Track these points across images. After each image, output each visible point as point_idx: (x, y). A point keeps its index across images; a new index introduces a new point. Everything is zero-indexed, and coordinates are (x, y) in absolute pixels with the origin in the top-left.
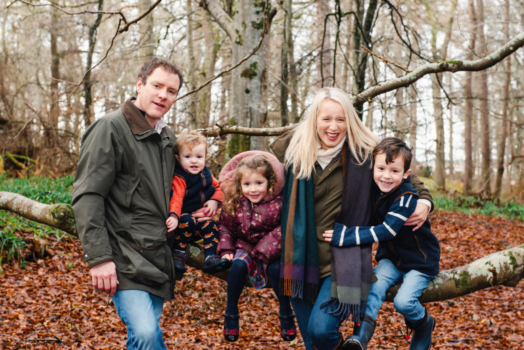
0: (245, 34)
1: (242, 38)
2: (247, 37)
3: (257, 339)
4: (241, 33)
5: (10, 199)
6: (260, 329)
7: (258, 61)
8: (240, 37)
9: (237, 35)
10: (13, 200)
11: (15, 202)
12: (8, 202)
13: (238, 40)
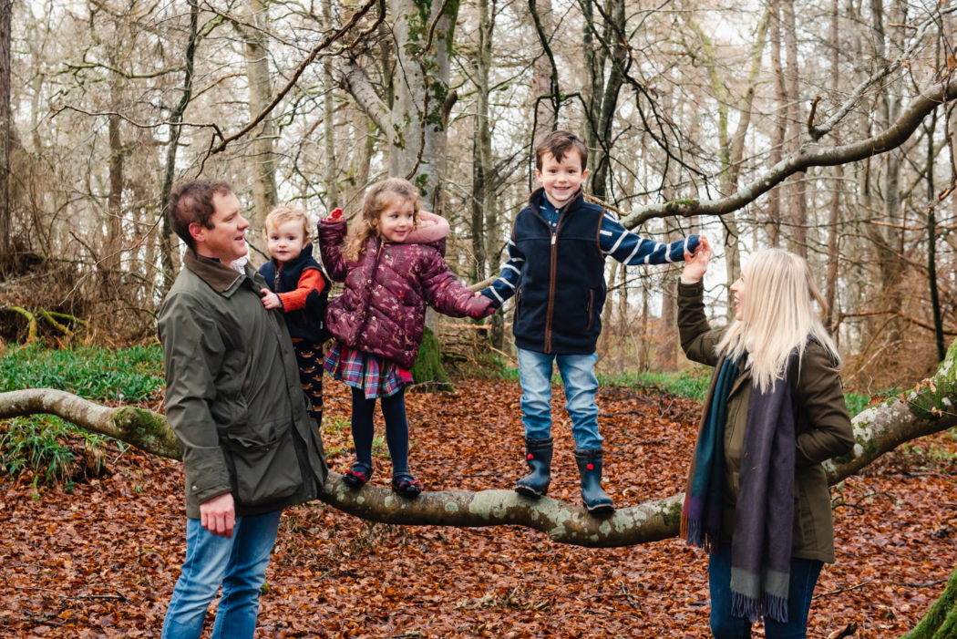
0: (408, 131)
1: (404, 138)
2: (412, 135)
3: (410, 598)
4: (402, 130)
5: (57, 399)
6: (416, 585)
7: (428, 173)
8: (400, 135)
9: (396, 134)
10: (61, 400)
11: (63, 403)
12: (54, 404)
13: (398, 141)
